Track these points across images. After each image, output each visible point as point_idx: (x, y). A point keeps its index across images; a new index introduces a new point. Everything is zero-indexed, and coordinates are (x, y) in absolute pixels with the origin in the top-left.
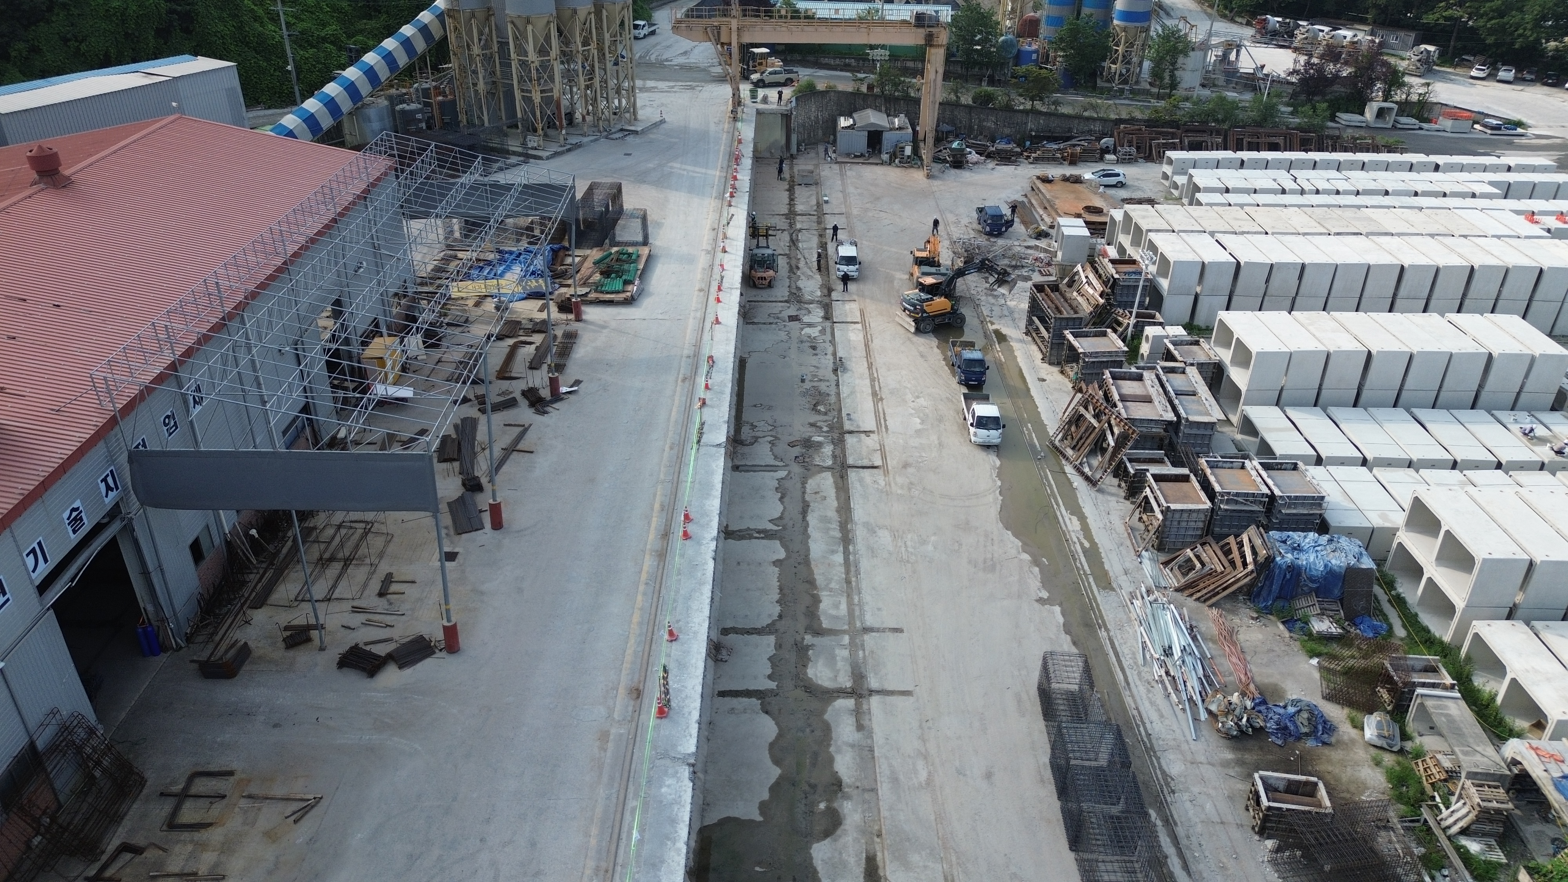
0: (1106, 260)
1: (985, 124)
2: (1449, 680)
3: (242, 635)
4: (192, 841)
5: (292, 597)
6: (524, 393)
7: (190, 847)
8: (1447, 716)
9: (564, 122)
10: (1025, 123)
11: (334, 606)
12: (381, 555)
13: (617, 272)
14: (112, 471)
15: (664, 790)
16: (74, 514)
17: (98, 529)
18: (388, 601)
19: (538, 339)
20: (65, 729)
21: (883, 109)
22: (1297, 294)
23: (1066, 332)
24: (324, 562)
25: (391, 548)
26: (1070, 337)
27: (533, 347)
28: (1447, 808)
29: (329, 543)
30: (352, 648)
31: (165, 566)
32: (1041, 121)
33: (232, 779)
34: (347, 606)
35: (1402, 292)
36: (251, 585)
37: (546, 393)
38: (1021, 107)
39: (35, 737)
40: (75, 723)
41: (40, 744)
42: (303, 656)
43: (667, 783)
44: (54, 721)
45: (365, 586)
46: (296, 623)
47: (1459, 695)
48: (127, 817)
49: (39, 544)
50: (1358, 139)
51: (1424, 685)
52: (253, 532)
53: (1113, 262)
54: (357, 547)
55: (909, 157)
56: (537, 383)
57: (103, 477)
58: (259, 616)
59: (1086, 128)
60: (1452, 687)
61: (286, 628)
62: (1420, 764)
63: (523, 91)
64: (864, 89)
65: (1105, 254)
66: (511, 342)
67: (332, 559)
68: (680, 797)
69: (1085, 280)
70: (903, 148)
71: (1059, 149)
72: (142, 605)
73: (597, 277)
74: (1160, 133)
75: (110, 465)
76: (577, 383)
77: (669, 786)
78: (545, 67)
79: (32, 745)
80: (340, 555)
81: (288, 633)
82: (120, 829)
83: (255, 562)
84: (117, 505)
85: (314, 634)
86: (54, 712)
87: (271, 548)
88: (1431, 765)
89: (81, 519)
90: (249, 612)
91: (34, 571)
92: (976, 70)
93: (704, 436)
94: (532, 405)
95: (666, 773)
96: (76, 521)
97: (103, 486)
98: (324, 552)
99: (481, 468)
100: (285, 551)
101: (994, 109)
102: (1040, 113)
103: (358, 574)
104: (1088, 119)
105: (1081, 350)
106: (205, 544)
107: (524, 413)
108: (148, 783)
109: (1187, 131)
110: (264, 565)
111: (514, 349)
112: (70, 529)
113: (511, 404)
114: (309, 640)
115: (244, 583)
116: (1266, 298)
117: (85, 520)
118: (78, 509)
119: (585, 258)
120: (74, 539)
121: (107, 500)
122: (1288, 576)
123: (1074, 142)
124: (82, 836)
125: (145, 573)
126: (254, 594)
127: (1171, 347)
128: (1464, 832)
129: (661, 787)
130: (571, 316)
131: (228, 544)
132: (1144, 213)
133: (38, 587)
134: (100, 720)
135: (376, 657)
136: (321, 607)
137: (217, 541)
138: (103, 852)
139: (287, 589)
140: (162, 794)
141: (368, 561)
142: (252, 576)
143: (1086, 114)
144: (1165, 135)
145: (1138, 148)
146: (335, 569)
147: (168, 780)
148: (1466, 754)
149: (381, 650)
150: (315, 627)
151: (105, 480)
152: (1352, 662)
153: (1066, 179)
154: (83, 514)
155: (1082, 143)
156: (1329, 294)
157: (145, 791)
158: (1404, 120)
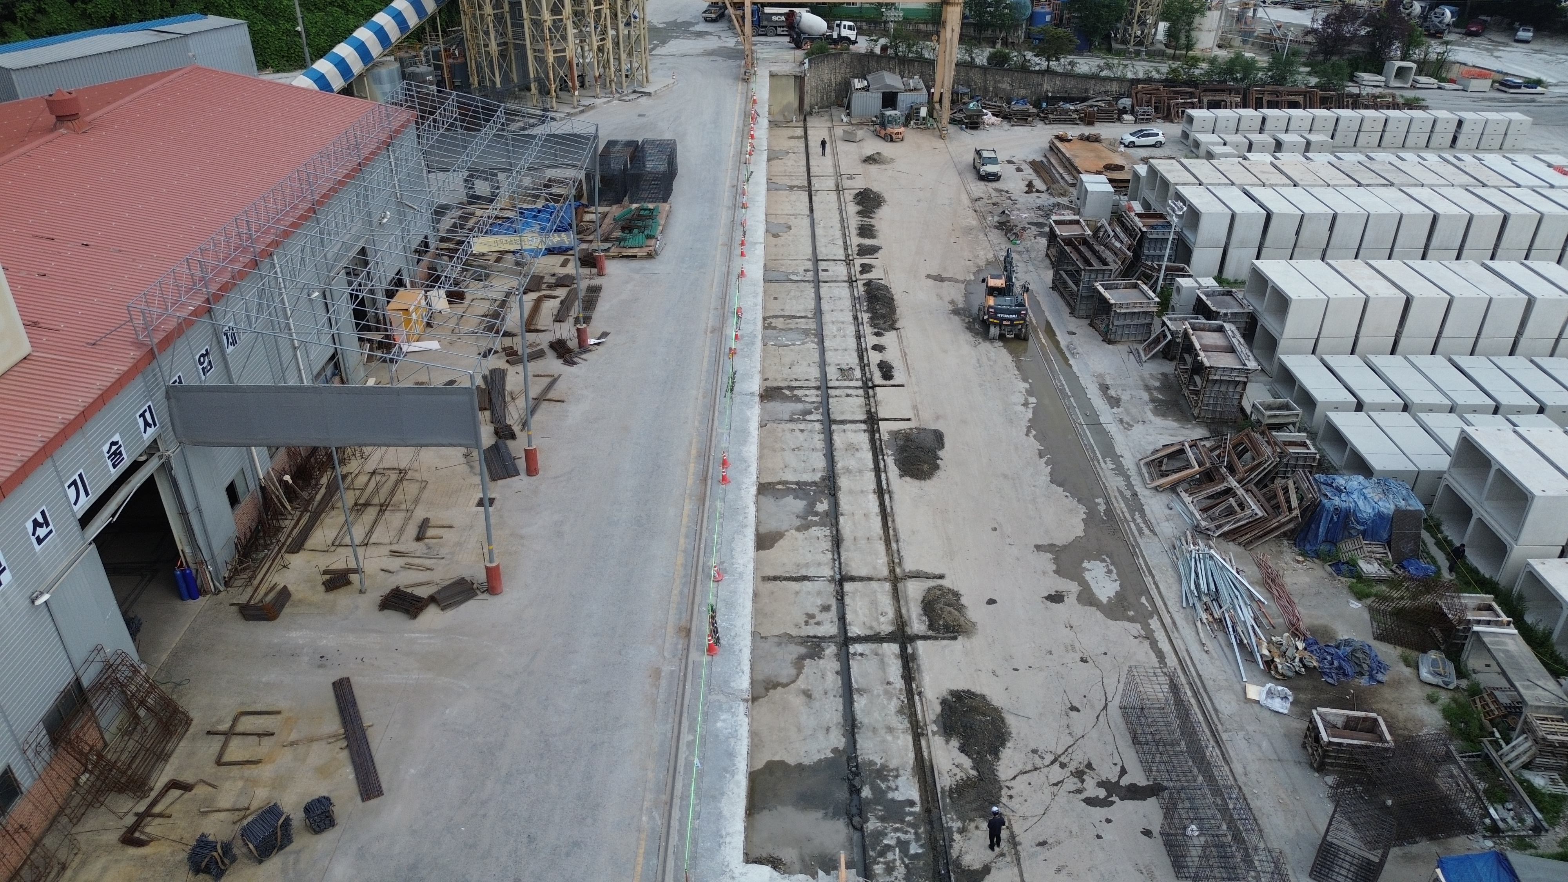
0: (1133, 214)
1: (1000, 85)
2: (1504, 618)
3: (279, 579)
4: (242, 778)
5: (329, 542)
6: (552, 346)
7: (240, 784)
8: (1506, 652)
9: (577, 84)
10: (1041, 85)
11: (371, 550)
12: (416, 501)
13: (639, 227)
14: (149, 407)
15: (719, 724)
16: (114, 448)
17: (135, 466)
18: (426, 545)
19: (562, 292)
20: (108, 666)
21: (897, 70)
22: (1327, 245)
23: (1096, 284)
24: (360, 508)
25: (426, 494)
26: (1101, 289)
27: (558, 300)
28: (1507, 744)
29: (363, 490)
30: (393, 590)
31: (203, 507)
32: (1057, 82)
33: (279, 717)
34: (385, 550)
35: (1434, 242)
36: (286, 531)
37: (573, 344)
38: (1037, 68)
39: (80, 673)
40: (119, 660)
41: (86, 682)
42: (342, 598)
43: (722, 717)
44: (98, 658)
45: (401, 531)
46: (334, 567)
47: (1516, 631)
48: (175, 755)
49: (80, 476)
50: (1378, 97)
51: (1479, 622)
52: (287, 478)
53: (1140, 216)
54: (392, 493)
55: (924, 118)
56: (565, 335)
57: (141, 412)
58: (297, 561)
59: (1103, 89)
60: (1508, 624)
61: (325, 572)
62: (1478, 701)
63: (535, 50)
64: (878, 51)
65: (1130, 209)
66: (534, 295)
67: (367, 505)
68: (737, 731)
69: (1112, 234)
70: (919, 109)
71: (1076, 111)
72: (180, 548)
73: (617, 234)
74: (1178, 93)
75: (147, 401)
76: (605, 334)
78: (558, 25)
79: (78, 681)
80: (376, 501)
81: (328, 577)
82: (168, 767)
83: (289, 508)
84: (155, 441)
85: (354, 577)
86: (98, 649)
87: (305, 495)
88: (1489, 701)
89: (120, 453)
90: (287, 556)
91: (75, 504)
92: (990, 32)
93: (736, 385)
94: (560, 356)
95: (720, 707)
96: (116, 455)
97: (141, 421)
98: (359, 498)
99: (513, 416)
100: (319, 497)
101: (1010, 70)
102: (1055, 73)
103: (394, 519)
104: (1106, 79)
105: (1112, 302)
106: (240, 489)
107: (553, 364)
108: (194, 723)
109: (1205, 90)
110: (298, 513)
111: (538, 302)
112: (110, 463)
113: (538, 355)
114: (348, 583)
115: (280, 529)
116: (1296, 250)
117: (124, 455)
118: (116, 443)
119: (605, 215)
120: (115, 473)
121: (145, 436)
122: (1335, 518)
123: (1090, 102)
124: (130, 772)
125: (183, 513)
126: (290, 540)
127: (1204, 297)
128: (1527, 766)
129: (716, 722)
130: (595, 271)
131: (263, 489)
132: (1169, 168)
133: (80, 520)
134: (143, 661)
135: (419, 599)
136: (360, 551)
137: (252, 486)
138: (152, 789)
139: (322, 535)
140: (209, 733)
141: (404, 507)
142: (287, 522)
143: (1103, 74)
144: (1183, 93)
145: (1156, 108)
146: (371, 514)
147: (214, 720)
148: (1527, 688)
149: (423, 592)
150: (355, 571)
151: (142, 415)
152: (1402, 603)
153: (1084, 138)
154: (122, 449)
155: (1099, 103)
156: (1360, 245)
157: (191, 730)
158: (1423, 79)
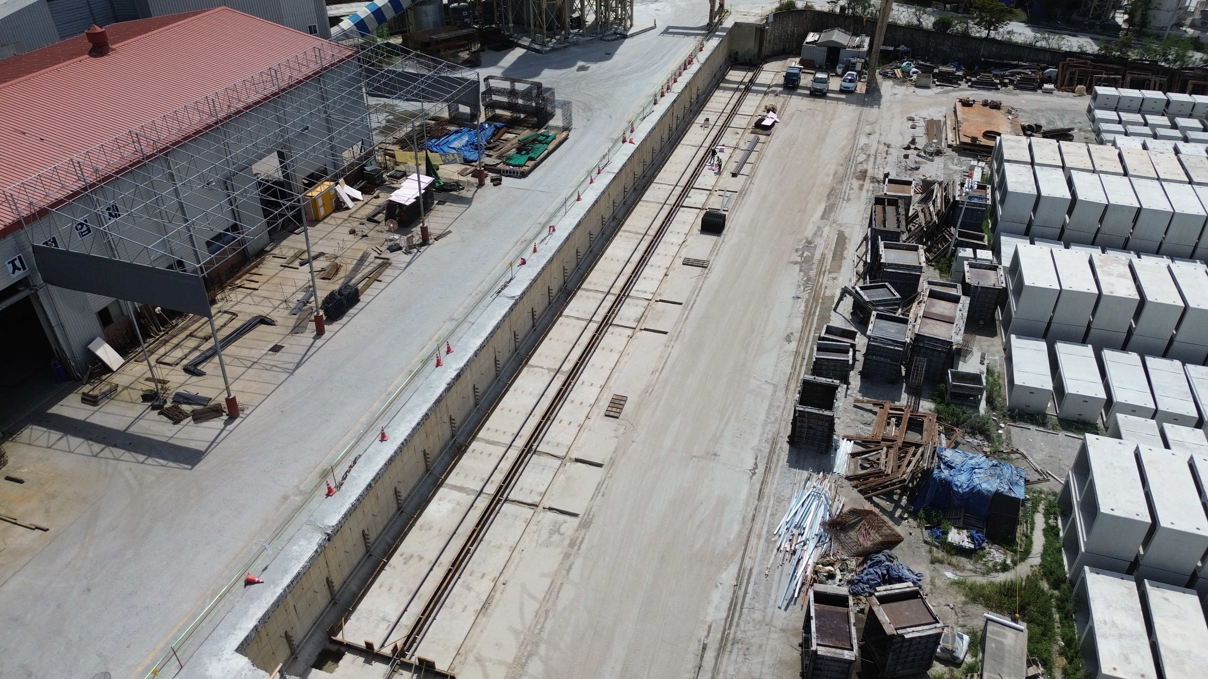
1: (941, 47)
8: (999, 643)
10: (977, 50)
13: (528, 150)
14: (18, 257)
15: (295, 548)
21: (852, 28)
23: (881, 243)
26: (881, 248)
31: (66, 324)
32: (993, 49)
38: (977, 36)
52: (158, 309)
57: (10, 260)
64: (838, 10)
68: (302, 555)
70: (854, 64)
72: (54, 347)
73: (513, 152)
75: (16, 253)
77: (300, 546)
84: (23, 280)
95: (304, 536)
97: (10, 267)
101: (951, 35)
102: (992, 41)
104: (1039, 50)
105: (883, 261)
106: (113, 313)
119: (517, 136)
122: (941, 489)
123: (1019, 70)
125: (50, 327)
126: (144, 352)
127: (967, 269)
129: (294, 545)
130: (477, 181)
137: (127, 312)
143: (1037, 45)
151: (13, 262)
153: (985, 104)
